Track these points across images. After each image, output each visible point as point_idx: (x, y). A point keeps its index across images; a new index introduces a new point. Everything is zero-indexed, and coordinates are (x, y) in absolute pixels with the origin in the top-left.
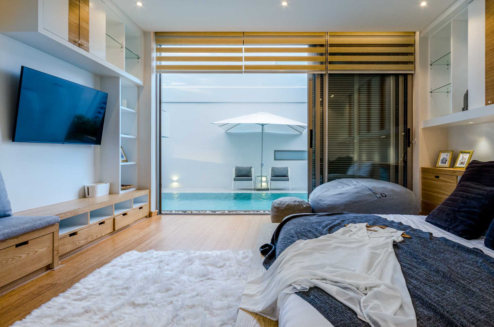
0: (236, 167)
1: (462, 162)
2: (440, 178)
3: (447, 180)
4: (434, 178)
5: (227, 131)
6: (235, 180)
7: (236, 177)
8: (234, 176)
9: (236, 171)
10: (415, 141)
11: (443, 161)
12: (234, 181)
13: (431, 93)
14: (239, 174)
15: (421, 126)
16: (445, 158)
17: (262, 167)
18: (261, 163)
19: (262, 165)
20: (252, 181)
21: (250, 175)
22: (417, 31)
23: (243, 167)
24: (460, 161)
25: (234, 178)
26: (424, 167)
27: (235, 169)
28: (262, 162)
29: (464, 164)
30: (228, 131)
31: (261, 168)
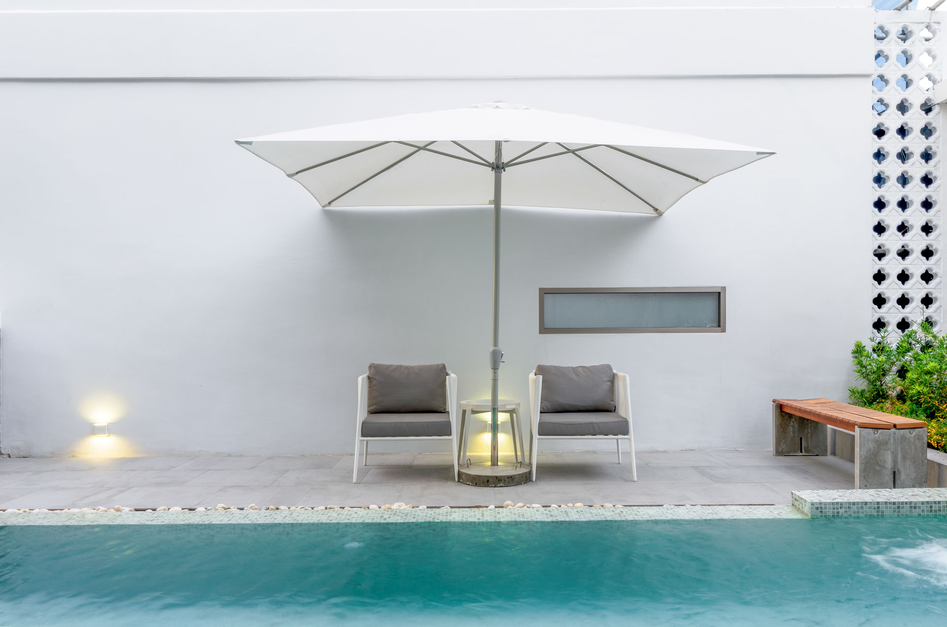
0: (370, 367)
5: (330, 203)
6: (368, 431)
7: (372, 412)
8: (361, 413)
9: (370, 387)
12: (363, 435)
14: (388, 403)
17: (495, 368)
18: (492, 348)
19: (496, 359)
20: (450, 434)
21: (435, 405)
23: (407, 368)
25: (364, 424)
27: (369, 378)
28: (496, 343)
30: (334, 207)
31: (491, 371)
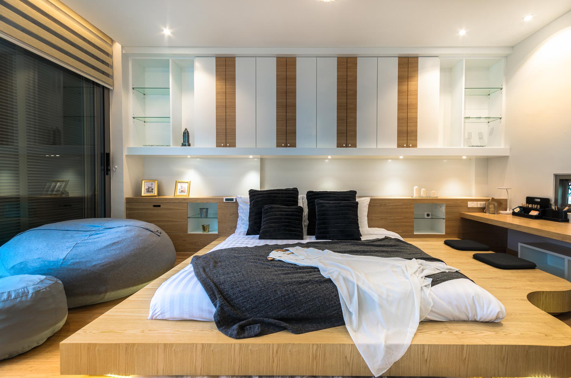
1: (181, 191)
2: (161, 207)
3: (173, 208)
4: (152, 207)
10: (116, 169)
11: (148, 190)
13: (134, 118)
15: (125, 153)
16: (151, 187)
22: (117, 42)
24: (179, 189)
26: (127, 197)
29: (185, 192)
